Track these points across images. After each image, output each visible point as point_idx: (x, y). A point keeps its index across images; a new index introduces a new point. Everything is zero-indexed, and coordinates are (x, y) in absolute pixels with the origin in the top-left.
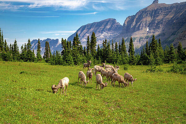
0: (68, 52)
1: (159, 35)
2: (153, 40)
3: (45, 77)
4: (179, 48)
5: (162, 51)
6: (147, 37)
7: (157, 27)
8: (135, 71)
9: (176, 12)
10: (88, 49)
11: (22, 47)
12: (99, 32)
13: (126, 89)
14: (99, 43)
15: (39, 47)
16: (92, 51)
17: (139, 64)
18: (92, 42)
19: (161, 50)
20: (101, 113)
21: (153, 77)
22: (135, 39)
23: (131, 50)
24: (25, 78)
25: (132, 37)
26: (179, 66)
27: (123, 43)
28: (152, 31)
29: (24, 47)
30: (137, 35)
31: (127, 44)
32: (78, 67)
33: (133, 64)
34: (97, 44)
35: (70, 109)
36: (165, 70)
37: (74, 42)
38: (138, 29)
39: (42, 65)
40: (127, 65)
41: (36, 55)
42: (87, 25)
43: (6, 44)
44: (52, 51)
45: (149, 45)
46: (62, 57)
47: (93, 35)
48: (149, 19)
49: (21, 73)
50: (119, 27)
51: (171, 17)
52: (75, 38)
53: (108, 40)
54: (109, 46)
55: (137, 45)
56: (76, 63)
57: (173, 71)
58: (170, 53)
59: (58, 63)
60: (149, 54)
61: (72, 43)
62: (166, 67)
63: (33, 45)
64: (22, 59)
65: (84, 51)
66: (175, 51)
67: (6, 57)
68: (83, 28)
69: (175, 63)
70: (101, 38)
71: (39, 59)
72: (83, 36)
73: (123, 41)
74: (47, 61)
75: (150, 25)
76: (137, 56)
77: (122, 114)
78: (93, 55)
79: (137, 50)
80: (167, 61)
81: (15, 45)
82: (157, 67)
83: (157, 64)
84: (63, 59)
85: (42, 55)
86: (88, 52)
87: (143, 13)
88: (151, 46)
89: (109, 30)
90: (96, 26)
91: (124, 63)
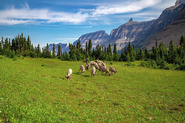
0: (74, 52)
1: (133, 42)
2: (129, 45)
3: (58, 69)
4: (146, 51)
5: (135, 52)
6: (125, 43)
7: (132, 37)
8: (117, 66)
9: (144, 28)
10: (86, 50)
11: (43, 49)
12: (94, 39)
13: (111, 77)
14: (94, 47)
15: (54, 49)
16: (89, 52)
17: (120, 61)
18: (89, 45)
19: (134, 52)
20: (95, 93)
21: (129, 69)
22: (117, 44)
23: (115, 51)
24: (45, 69)
25: (116, 43)
26: (145, 62)
27: (110, 47)
28: (129, 39)
29: (44, 48)
30: (119, 42)
31: (112, 48)
32: (80, 62)
33: (116, 61)
34: (92, 47)
35: (74, 89)
36: (136, 64)
38: (120, 38)
39: (56, 60)
40: (112, 61)
41: (52, 54)
42: (86, 35)
43: (32, 47)
44: (63, 51)
45: (126, 48)
46: (69, 55)
47: (90, 41)
48: (127, 31)
49: (42, 66)
50: (107, 36)
51: (141, 30)
52: (78, 43)
53: (100, 45)
54: (100, 48)
55: (119, 48)
56: (78, 60)
57: (142, 65)
58: (140, 54)
59: (67, 59)
60: (126, 54)
61: (76, 46)
62: (137, 63)
63: (50, 47)
64: (43, 56)
65: (84, 51)
66: (143, 52)
67: (33, 55)
68: (83, 36)
69: (143, 60)
70: (95, 43)
71: (54, 57)
72: (83, 42)
73: (110, 45)
74: (59, 58)
75: (128, 35)
76: (119, 55)
77: (108, 93)
78: (89, 54)
79: (119, 51)
80: (138, 59)
81: (38, 47)
82: (132, 63)
83: (131, 61)
84: (70, 57)
85: (56, 54)
86: (86, 52)
87: (122, 27)
88: (128, 49)
89: (101, 38)
90: (92, 35)
91: (110, 60)
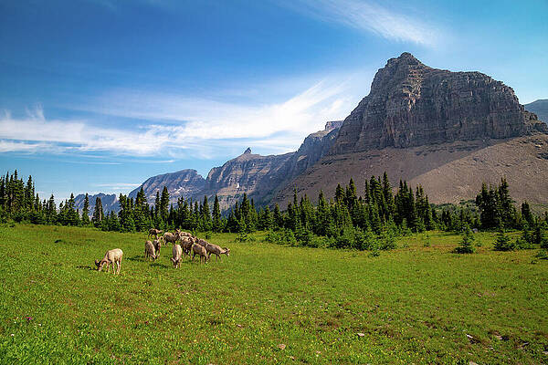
0: (129, 213)
1: (252, 194)
2: (245, 199)
3: (92, 249)
4: (276, 211)
5: (256, 215)
6: (237, 196)
7: (250, 183)
8: (218, 241)
9: (273, 167)
10: (157, 210)
11: (61, 205)
12: (174, 187)
13: (207, 265)
14: (173, 202)
15: (86, 205)
16: (163, 213)
17: (225, 231)
18: (163, 199)
19: (253, 213)
20: (171, 300)
21: (242, 249)
22: (221, 197)
23: (215, 212)
24: (62, 250)
25: (218, 194)
26: (275, 234)
27: (205, 203)
28: (244, 188)
29: (64, 204)
30: (224, 193)
31: (211, 204)
32: (142, 234)
33: (219, 232)
34: (170, 203)
35: (126, 296)
36: (258, 239)
37: (137, 199)
38: (226, 186)
39: (89, 230)
40: (211, 232)
41: (81, 217)
42: (158, 177)
43: (37, 200)
44: (106, 211)
45: (239, 206)
46: (119, 219)
47: (165, 189)
48: (240, 173)
49: (57, 242)
50: (200, 180)
51: (267, 171)
52: (140, 194)
53: (185, 198)
54: (185, 206)
55: (224, 206)
56: (138, 229)
57: (268, 240)
58: (266, 217)
59: (114, 228)
60: (239, 218)
61: (135, 200)
62: (259, 235)
63: (77, 202)
64: (59, 221)
65: (152, 211)
66: (271, 214)
67: (36, 218)
68: (151, 180)
69: (271, 230)
70: (176, 194)
71: (85, 222)
72: (151, 192)
73: (205, 200)
74: (96, 226)
75: (241, 181)
76: (223, 221)
77: (199, 300)
78: (163, 217)
79: (224, 212)
80: (260, 228)
81: (51, 202)
82: (249, 235)
83: (249, 231)
84: (121, 222)
85: (90, 217)
86: (156, 213)
87: (231, 165)
88: (243, 207)
89: (187, 184)
90: (170, 179)
91: (206, 230)
